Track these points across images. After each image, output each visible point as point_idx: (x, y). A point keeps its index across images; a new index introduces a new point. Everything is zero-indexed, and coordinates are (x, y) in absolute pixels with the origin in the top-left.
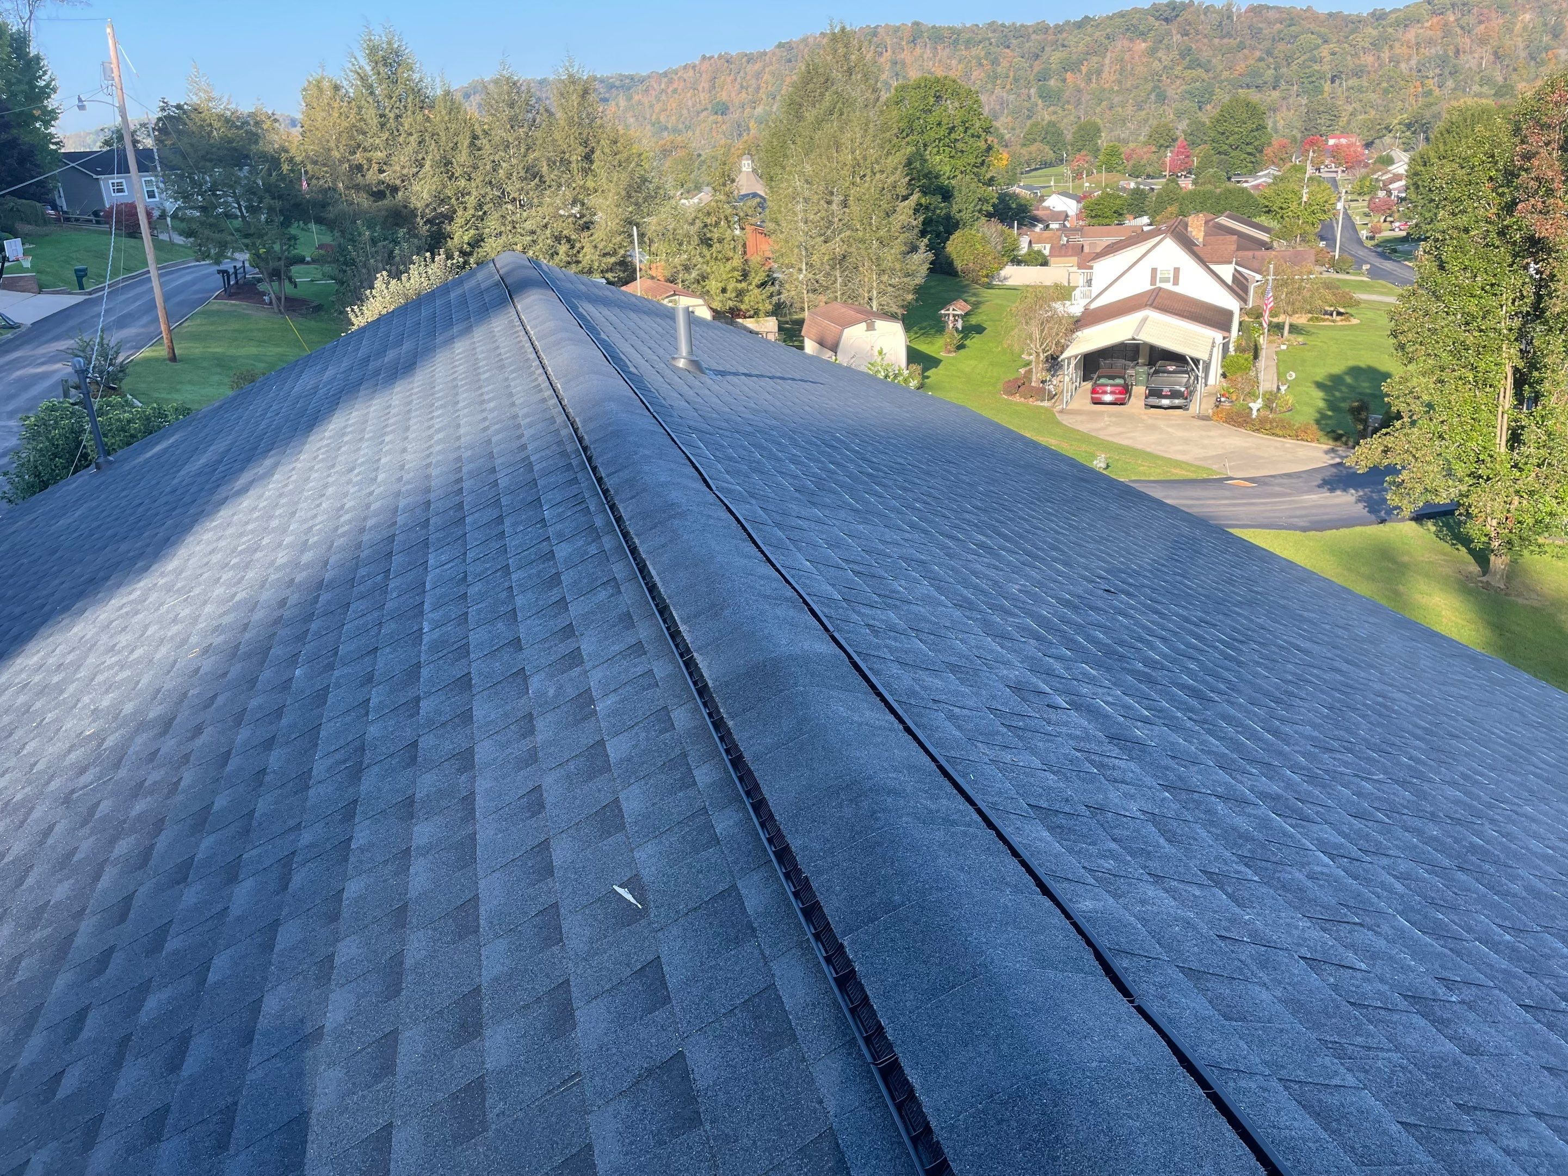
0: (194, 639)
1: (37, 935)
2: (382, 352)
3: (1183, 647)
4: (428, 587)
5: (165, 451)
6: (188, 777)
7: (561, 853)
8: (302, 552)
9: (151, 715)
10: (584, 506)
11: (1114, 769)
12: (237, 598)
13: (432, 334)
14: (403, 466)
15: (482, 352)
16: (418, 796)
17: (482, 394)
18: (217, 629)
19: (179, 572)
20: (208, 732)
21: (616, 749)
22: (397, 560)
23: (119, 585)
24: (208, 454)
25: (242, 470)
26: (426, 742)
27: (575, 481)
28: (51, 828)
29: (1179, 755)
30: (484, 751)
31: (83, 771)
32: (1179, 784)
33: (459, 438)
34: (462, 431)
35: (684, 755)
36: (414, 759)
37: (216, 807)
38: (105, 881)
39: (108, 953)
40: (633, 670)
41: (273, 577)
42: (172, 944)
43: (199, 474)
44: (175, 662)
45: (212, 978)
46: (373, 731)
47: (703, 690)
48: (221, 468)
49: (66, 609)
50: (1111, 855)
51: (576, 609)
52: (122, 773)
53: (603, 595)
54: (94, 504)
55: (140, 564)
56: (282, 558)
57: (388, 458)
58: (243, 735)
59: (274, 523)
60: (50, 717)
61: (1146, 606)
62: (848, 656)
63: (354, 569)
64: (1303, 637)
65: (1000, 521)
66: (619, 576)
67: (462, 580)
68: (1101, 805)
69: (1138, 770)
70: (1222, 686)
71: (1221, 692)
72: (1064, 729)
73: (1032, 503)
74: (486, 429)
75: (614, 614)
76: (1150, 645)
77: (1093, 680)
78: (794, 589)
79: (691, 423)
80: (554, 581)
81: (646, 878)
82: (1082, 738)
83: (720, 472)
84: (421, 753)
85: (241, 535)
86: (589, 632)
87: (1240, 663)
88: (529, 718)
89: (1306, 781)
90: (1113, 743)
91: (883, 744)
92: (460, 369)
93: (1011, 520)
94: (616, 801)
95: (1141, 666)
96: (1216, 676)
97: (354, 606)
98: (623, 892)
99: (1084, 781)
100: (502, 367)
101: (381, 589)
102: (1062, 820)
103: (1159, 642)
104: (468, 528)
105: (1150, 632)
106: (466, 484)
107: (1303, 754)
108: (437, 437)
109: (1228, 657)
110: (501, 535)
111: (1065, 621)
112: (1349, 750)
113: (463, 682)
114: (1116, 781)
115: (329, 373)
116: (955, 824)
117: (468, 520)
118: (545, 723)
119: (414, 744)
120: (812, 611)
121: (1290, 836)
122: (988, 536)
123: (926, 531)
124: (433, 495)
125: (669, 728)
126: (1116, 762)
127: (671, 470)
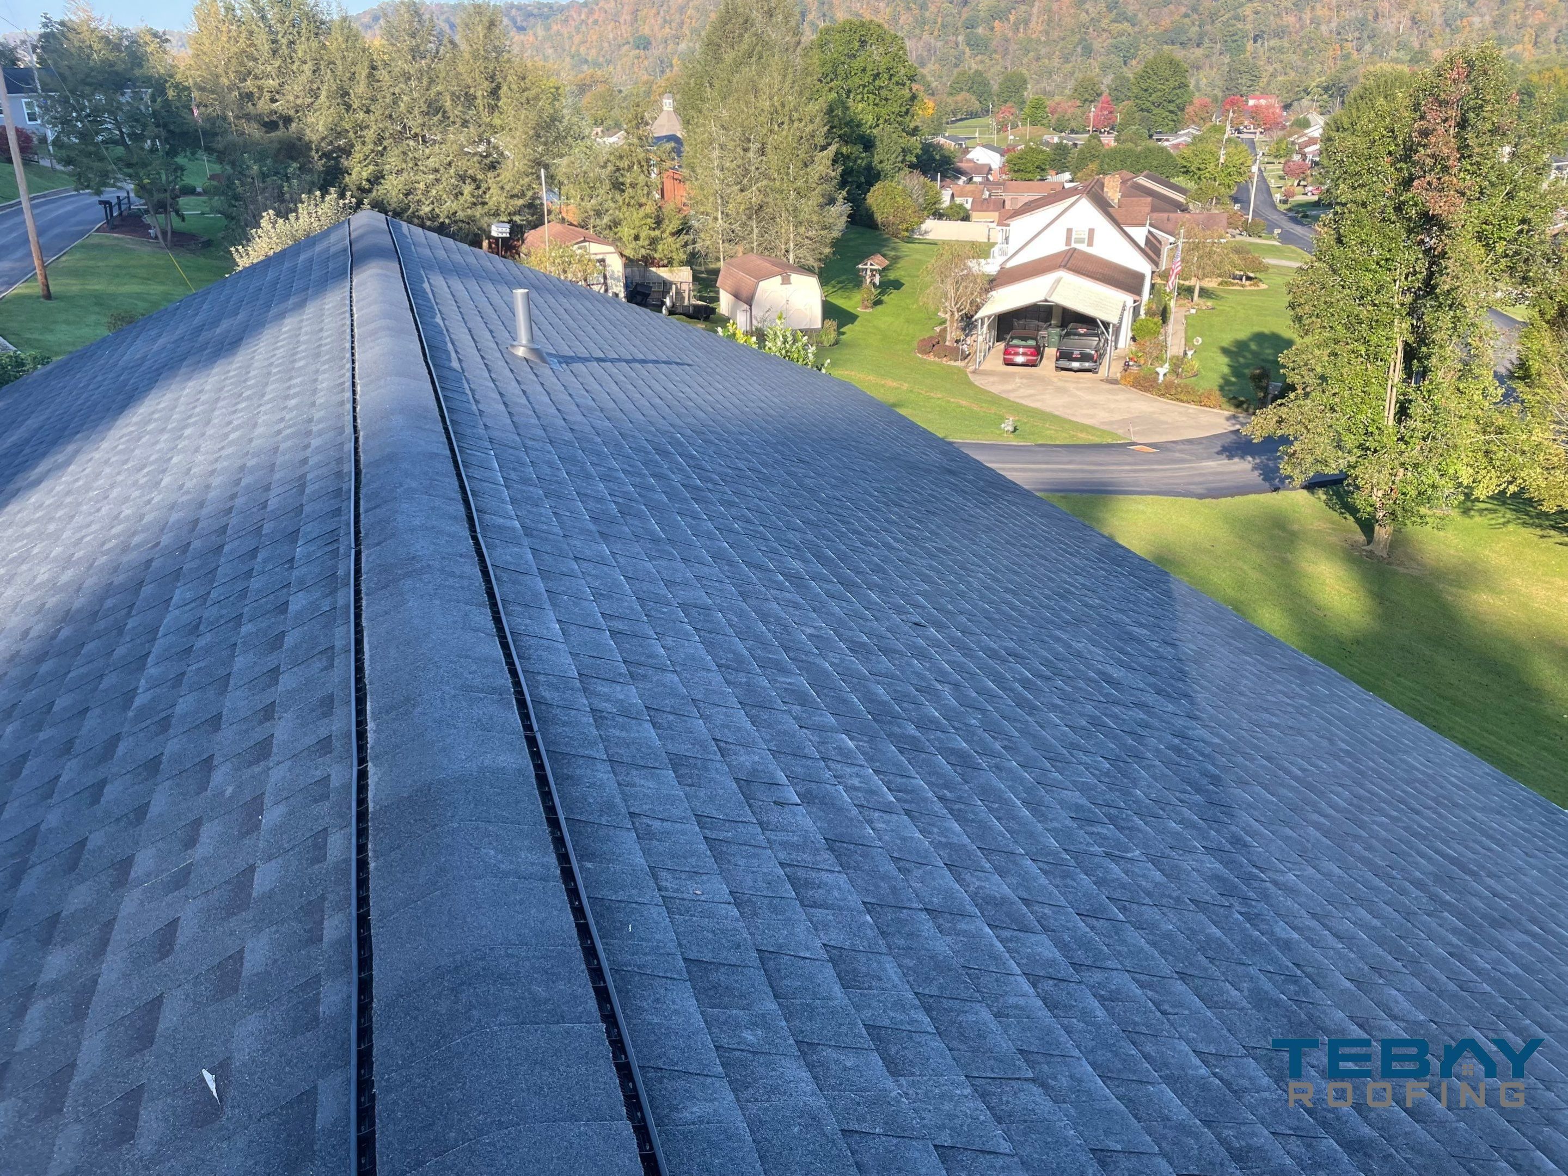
2: (216, 322)
3: (974, 694)
4: (160, 634)
7: (169, 1019)
8: (64, 569)
10: (336, 546)
11: (819, 887)
13: (268, 306)
14: (190, 469)
15: (306, 334)
16: (64, 914)
17: (289, 388)
21: (264, 880)
22: (147, 590)
25: (44, 455)
26: (96, 839)
27: (337, 512)
29: (907, 856)
30: (145, 861)
32: (891, 900)
33: (251, 440)
34: (260, 430)
35: (323, 898)
36: (73, 867)
40: (313, 772)
41: (28, 599)
46: (52, 820)
47: (362, 816)
48: (27, 450)
50: (763, 1022)
51: (287, 681)
53: (317, 665)
56: (43, 574)
57: (180, 457)
59: (52, 527)
61: (954, 641)
62: (539, 767)
63: (102, 600)
64: (1121, 663)
65: (828, 540)
66: (338, 644)
67: (194, 629)
68: (780, 946)
69: (848, 886)
70: (997, 746)
71: (993, 754)
72: (780, 836)
73: (878, 510)
74: (279, 432)
75: (319, 695)
76: (936, 697)
77: (846, 756)
78: (513, 673)
79: (495, 434)
80: (277, 642)
81: (236, 1064)
82: (796, 847)
83: (503, 501)
84: (86, 855)
85: (18, 539)
86: (288, 715)
87: (1032, 710)
88: (197, 824)
89: (1045, 872)
90: (831, 849)
91: (521, 902)
92: (280, 353)
93: (841, 535)
94: (241, 951)
95: (911, 730)
96: (997, 732)
97: (90, 647)
98: (209, 1078)
99: (775, 910)
100: (318, 355)
101: (121, 631)
102: (720, 976)
103: (946, 691)
104: (223, 560)
105: (943, 677)
106: (239, 501)
107: (1055, 833)
108: (233, 436)
109: (1021, 702)
110: (249, 574)
111: (846, 674)
112: (1113, 820)
113: (153, 766)
114: (815, 905)
115: (161, 341)
116: (563, 1019)
117: (227, 548)
118: (210, 832)
119: (83, 843)
120: (522, 703)
121: (995, 957)
122: (805, 561)
123: (731, 563)
124: (205, 511)
125: (321, 858)
126: (825, 877)
127: (433, 509)
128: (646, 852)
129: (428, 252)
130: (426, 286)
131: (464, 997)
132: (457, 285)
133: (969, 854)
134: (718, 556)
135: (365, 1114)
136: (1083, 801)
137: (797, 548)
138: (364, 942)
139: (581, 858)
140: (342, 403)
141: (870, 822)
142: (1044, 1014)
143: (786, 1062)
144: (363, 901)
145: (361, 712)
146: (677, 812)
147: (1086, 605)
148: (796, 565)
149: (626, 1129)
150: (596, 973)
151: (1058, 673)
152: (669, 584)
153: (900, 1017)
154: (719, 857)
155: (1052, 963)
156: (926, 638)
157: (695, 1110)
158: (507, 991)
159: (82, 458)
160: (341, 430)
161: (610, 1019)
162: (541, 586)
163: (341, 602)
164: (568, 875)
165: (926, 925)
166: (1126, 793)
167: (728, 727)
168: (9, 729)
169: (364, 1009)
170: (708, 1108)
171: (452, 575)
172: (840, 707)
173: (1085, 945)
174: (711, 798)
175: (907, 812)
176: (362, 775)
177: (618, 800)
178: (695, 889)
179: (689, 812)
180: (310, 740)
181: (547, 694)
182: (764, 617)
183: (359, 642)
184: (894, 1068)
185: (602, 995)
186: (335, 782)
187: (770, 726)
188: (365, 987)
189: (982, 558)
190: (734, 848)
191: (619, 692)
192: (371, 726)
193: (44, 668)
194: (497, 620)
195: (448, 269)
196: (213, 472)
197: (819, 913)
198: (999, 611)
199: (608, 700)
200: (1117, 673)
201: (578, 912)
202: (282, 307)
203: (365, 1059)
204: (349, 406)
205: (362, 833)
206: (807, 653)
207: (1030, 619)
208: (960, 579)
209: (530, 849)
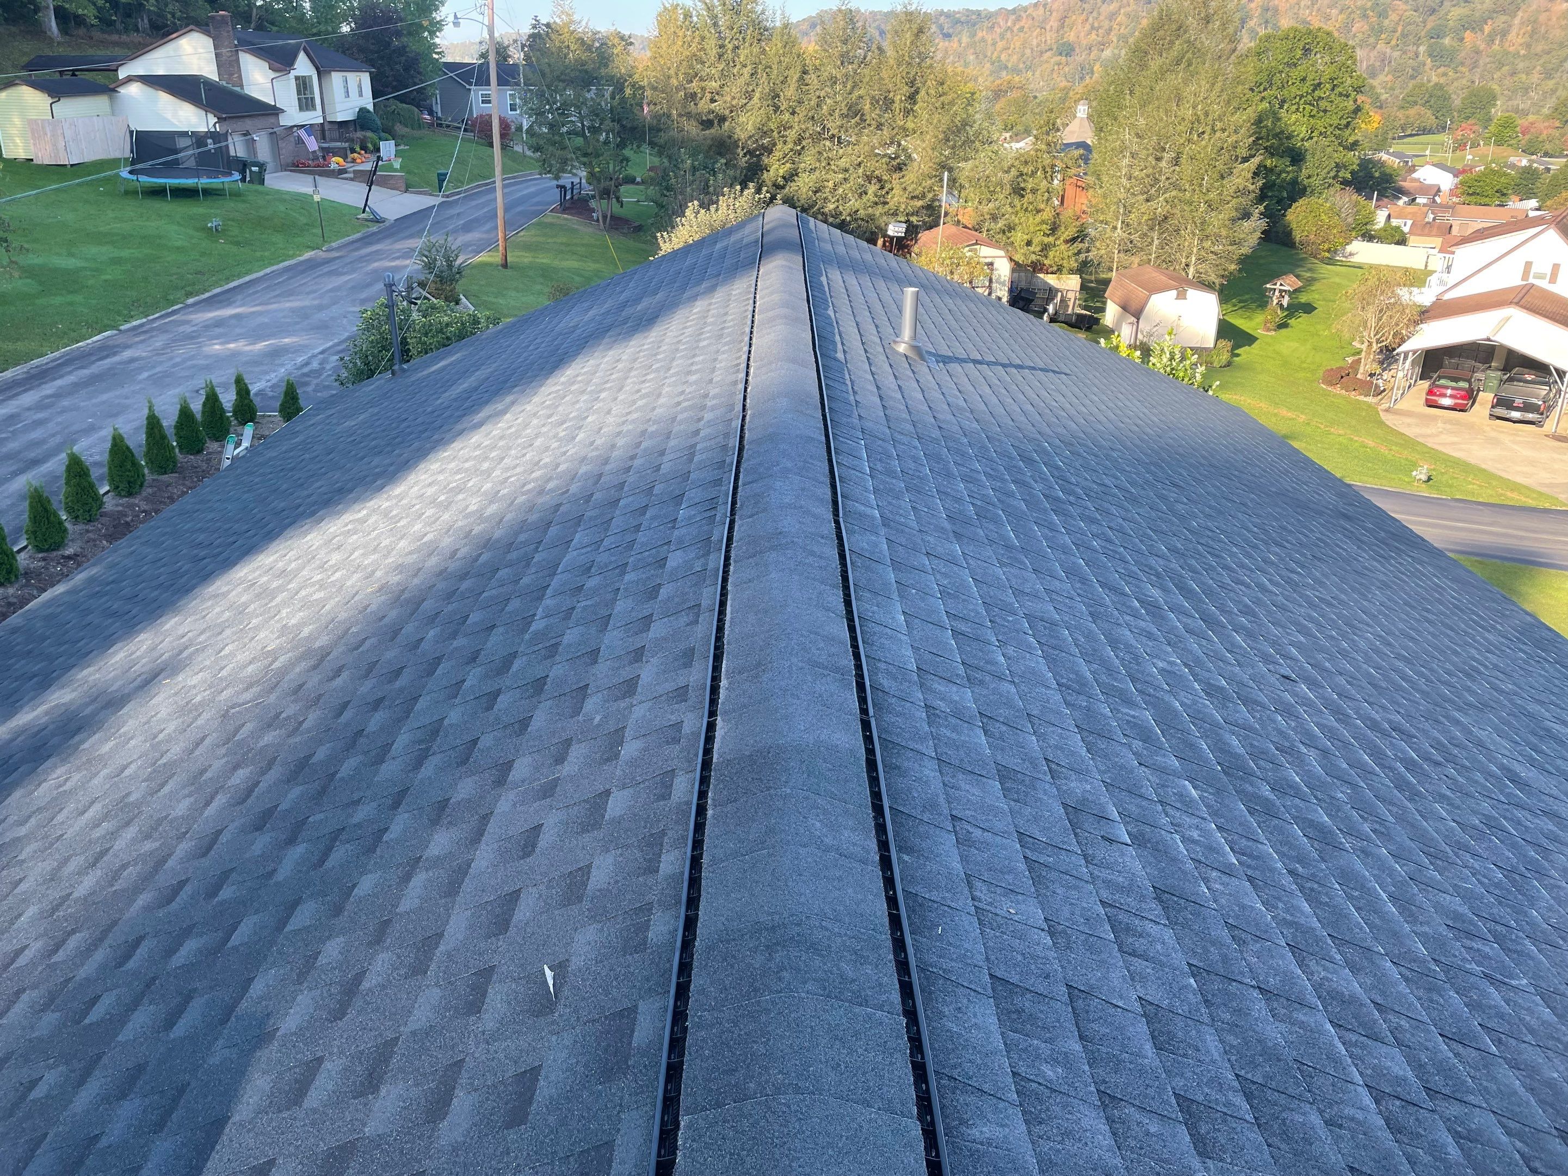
0: (378, 574)
1: (148, 846)
2: (638, 300)
4: (559, 570)
5: (445, 368)
6: (312, 718)
7: (523, 913)
8: (491, 502)
9: (318, 644)
10: (714, 513)
11: (1141, 936)
12: (425, 539)
13: (683, 288)
14: (601, 429)
15: (713, 316)
16: (453, 800)
17: (693, 364)
18: (399, 568)
19: (401, 497)
20: (345, 675)
21: (617, 805)
22: (553, 530)
23: (355, 501)
24: (473, 378)
25: (487, 402)
26: (486, 741)
27: (718, 482)
28: (203, 739)
29: (1244, 926)
30: (521, 768)
31: (250, 686)
32: (1220, 968)
33: (654, 409)
34: (662, 400)
35: (663, 833)
36: (464, 761)
37: (314, 760)
38: (211, 811)
39: (182, 884)
40: (669, 716)
41: (460, 523)
42: (226, 893)
43: (455, 400)
44: (357, 593)
45: (235, 940)
46: (454, 717)
47: (706, 764)
48: (475, 397)
49: (313, 514)
50: (1066, 1061)
51: (658, 630)
52: (273, 697)
53: (684, 619)
54: (376, 410)
55: (379, 482)
56: (474, 505)
57: (594, 417)
58: (365, 687)
59: (486, 465)
60: (255, 621)
61: (1328, 703)
62: (870, 752)
63: (517, 534)
64: (1532, 762)
65: (1194, 571)
66: (705, 603)
67: (587, 570)
68: (1092, 987)
69: (1172, 942)
70: (1366, 828)
71: (1360, 836)
72: (1104, 874)
73: (1255, 547)
74: (679, 403)
75: (682, 646)
76: (1299, 761)
77: (1187, 805)
78: (857, 656)
79: (868, 425)
80: (653, 593)
81: (572, 967)
82: (1120, 889)
83: (866, 490)
84: (476, 752)
85: (458, 472)
86: (654, 661)
87: (1414, 796)
88: (568, 743)
89: (1407, 980)
90: (1158, 898)
91: (840, 879)
92: (688, 331)
93: (1209, 569)
94: (589, 866)
95: (1266, 791)
96: (1367, 811)
97: (500, 573)
98: (549, 974)
99: (1090, 949)
100: (721, 336)
101: (527, 561)
102: (1026, 1003)
103: (1312, 756)
104: (618, 512)
105: (1310, 741)
106: (637, 462)
107: (1425, 939)
108: (640, 403)
109: (1401, 785)
110: (638, 528)
111: (1198, 717)
112: (1499, 939)
113: (539, 684)
114: (1134, 954)
115: (591, 313)
116: (865, 1002)
117: (622, 503)
118: (577, 753)
119: (475, 742)
120: (861, 687)
121: (1335, 1060)
122: (1165, 590)
123: (1084, 581)
124: (608, 467)
125: (666, 796)
126: (1149, 926)
127: (803, 489)
128: (964, 859)
129: (829, 247)
130: (824, 279)
131: (778, 957)
132: (852, 281)
133: (1318, 940)
134: (1072, 572)
135: (677, 1044)
136: (1464, 910)
137: (1158, 575)
138: (695, 882)
139: (900, 849)
140: (735, 383)
141: (1206, 880)
142: (1386, 1136)
143: (1084, 1109)
144: (698, 844)
145: (717, 668)
146: (999, 825)
147: (1496, 689)
148: (1155, 593)
149: (916, 1131)
150: (903, 967)
151: (1451, 759)
152: (1018, 593)
153: (1214, 1095)
154: (1037, 880)
155: (1400, 1081)
156: (1295, 694)
157: (982, 1131)
158: (817, 962)
159: (516, 409)
160: (731, 407)
161: (911, 1014)
162: (892, 577)
163: (711, 565)
164: (886, 863)
165: (1258, 1006)
166: (1519, 911)
167: (1061, 749)
168: (432, 633)
169: (687, 945)
170: (999, 1133)
171: (812, 553)
172: (1187, 752)
173: (1445, 1070)
174: (1036, 819)
175: (1250, 879)
176: (711, 727)
177: (942, 799)
178: (1007, 907)
179: (1012, 828)
180: (670, 686)
181: (886, 683)
182: (1114, 643)
183: (723, 604)
184: (1203, 1148)
185: (906, 990)
186: (687, 729)
187: (1106, 756)
188: (690, 924)
189: (1373, 617)
190: (1053, 875)
191: (953, 692)
192: (724, 683)
193: (465, 585)
194: (848, 603)
195: (847, 265)
196: (619, 433)
197: (1138, 964)
198: (1386, 677)
199: (942, 699)
200: (1524, 772)
201: (892, 902)
202: (696, 290)
203: (682, 991)
204: (742, 386)
205: (704, 780)
206: (1157, 688)
207: (1422, 692)
208: (1344, 636)
209: (854, 830)
